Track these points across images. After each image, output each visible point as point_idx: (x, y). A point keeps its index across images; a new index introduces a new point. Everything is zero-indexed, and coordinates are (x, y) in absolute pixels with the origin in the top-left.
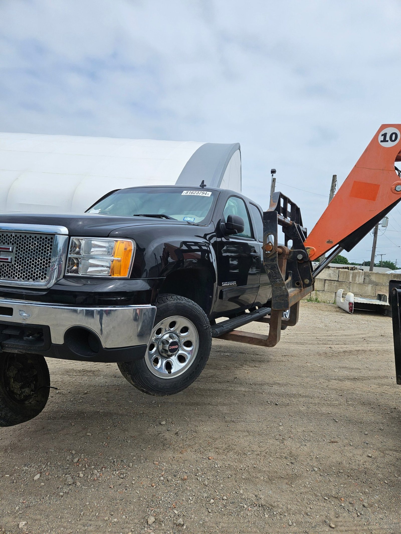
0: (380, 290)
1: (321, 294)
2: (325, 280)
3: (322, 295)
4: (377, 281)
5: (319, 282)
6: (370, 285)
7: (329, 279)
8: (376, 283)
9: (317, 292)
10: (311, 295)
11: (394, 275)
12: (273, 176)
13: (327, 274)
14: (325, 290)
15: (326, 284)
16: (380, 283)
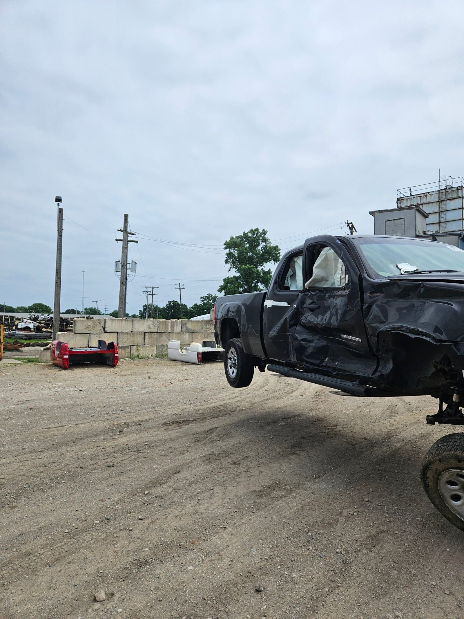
0: (196, 338)
1: (141, 349)
2: (145, 332)
3: (143, 350)
4: (193, 329)
5: (138, 335)
6: (187, 334)
7: (149, 331)
8: (192, 331)
9: (139, 347)
10: (131, 352)
11: (206, 322)
12: (58, 205)
13: (146, 326)
14: (146, 344)
15: (147, 337)
16: (195, 330)
